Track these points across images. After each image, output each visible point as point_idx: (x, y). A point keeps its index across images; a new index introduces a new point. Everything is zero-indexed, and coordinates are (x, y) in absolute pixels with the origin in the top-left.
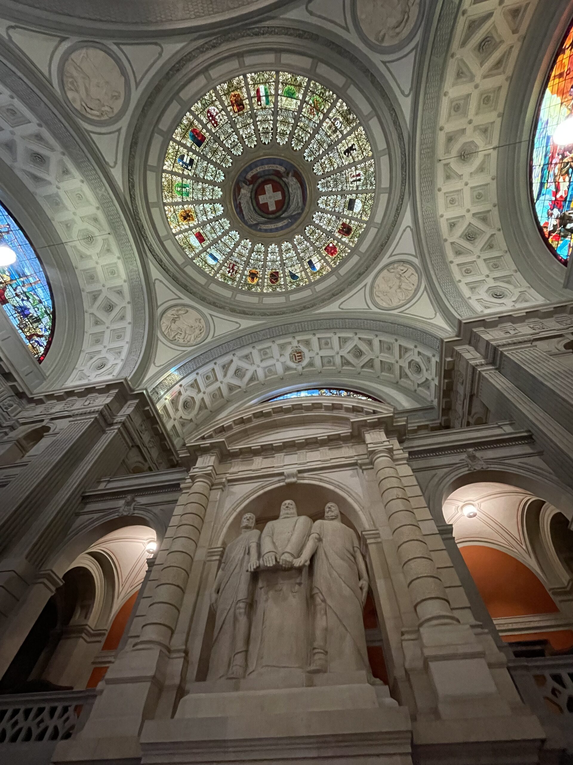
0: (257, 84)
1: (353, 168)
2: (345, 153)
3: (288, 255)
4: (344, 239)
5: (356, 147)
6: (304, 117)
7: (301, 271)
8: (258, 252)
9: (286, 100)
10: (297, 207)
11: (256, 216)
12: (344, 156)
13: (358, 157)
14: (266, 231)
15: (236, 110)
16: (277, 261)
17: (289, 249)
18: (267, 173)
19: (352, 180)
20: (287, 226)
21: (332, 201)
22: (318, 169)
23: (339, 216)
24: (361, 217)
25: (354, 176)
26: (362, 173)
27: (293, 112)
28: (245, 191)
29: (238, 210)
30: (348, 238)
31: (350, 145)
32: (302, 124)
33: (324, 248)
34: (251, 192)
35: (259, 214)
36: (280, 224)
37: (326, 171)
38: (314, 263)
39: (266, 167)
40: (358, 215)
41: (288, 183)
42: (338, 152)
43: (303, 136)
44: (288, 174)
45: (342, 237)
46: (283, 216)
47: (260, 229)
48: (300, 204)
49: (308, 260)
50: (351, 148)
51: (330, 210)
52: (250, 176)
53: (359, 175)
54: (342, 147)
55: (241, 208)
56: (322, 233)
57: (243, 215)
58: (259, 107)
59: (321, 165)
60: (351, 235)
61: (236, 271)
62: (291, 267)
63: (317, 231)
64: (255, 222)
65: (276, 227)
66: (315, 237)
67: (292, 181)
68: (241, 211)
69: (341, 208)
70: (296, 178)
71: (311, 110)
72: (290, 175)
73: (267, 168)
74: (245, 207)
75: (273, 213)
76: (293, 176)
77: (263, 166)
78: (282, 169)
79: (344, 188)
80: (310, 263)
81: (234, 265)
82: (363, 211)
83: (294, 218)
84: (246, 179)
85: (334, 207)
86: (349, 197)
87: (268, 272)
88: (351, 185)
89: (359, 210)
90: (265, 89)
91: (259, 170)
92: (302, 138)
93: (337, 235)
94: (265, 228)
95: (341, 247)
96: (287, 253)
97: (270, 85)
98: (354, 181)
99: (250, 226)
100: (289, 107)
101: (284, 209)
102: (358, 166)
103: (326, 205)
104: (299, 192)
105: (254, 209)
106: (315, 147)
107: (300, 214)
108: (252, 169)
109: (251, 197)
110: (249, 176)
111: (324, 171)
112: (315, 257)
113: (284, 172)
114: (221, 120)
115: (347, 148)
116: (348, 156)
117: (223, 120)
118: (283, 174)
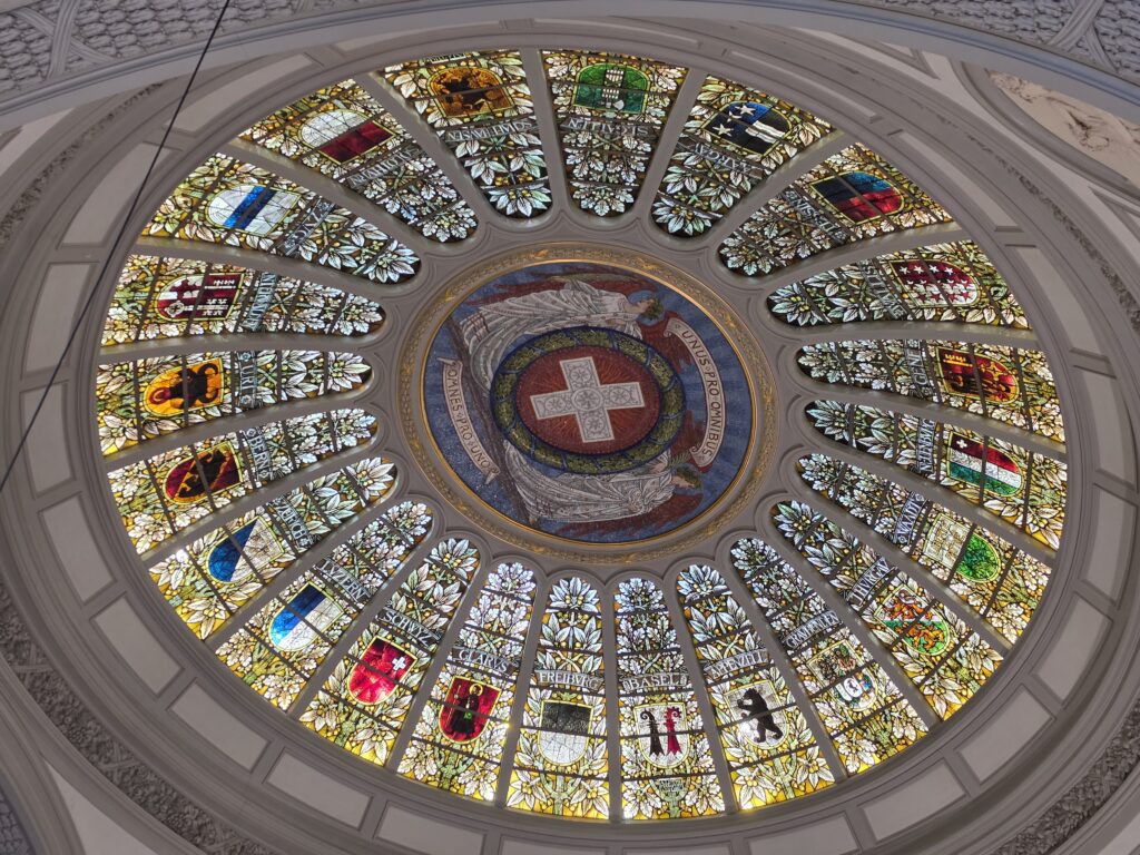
0: (1029, 472)
1: (698, 722)
2: (751, 694)
3: (327, 492)
4: (428, 712)
5: (771, 744)
6: (891, 576)
7: (259, 576)
8: (325, 367)
9: (956, 536)
10: (551, 506)
11: (501, 345)
12: (743, 690)
13: (737, 745)
14: (435, 389)
15: (950, 360)
16: (292, 456)
17: (360, 490)
18: (692, 395)
19: (656, 715)
20: (465, 469)
21: (579, 634)
22: (700, 582)
23: (522, 670)
24: (522, 768)
25: (670, 724)
26: (681, 756)
27: (913, 544)
28: (613, 307)
29: (522, 280)
30: (434, 732)
31: (777, 719)
32: (866, 556)
33: (384, 636)
34: (610, 331)
35: (508, 357)
36: (471, 441)
37: (695, 612)
38: (310, 617)
39: (715, 398)
40: (529, 752)
41: (648, 472)
42: (759, 667)
43: (825, 548)
44: (687, 474)
45: (438, 702)
46: (511, 450)
47: (440, 368)
48: (563, 515)
49: (318, 584)
50: (766, 723)
51: (546, 630)
52: (679, 333)
53: (674, 746)
54: (771, 688)
55: (537, 287)
56: (446, 608)
57: (503, 297)
58: (947, 437)
59: (718, 594)
60: (445, 740)
61: (199, 314)
62: (275, 523)
63: (455, 587)
64: (470, 344)
65: (458, 426)
66: (428, 584)
67: (654, 486)
68: (520, 290)
69: (550, 676)
70: (667, 506)
71: (910, 608)
72: (683, 483)
73: (710, 399)
74: (538, 305)
75: (522, 413)
76: (678, 495)
77: (719, 387)
78: (706, 453)
79: (629, 686)
80: (310, 599)
81: (228, 295)
82: (545, 773)
83: (504, 493)
84: (667, 317)
85: (557, 647)
86: (597, 705)
87: (227, 443)
88: (638, 712)
89: (548, 755)
90: (1004, 486)
91: (702, 369)
92: (819, 545)
93: (445, 678)
94: (448, 383)
95: (396, 712)
96: (337, 486)
97: (1016, 508)
98: (653, 725)
99: (451, 327)
100: (932, 536)
101: (541, 455)
102: (704, 744)
103: (563, 611)
104: (614, 512)
105: (532, 342)
106: (784, 583)
107: (521, 513)
108: (709, 344)
109: (586, 328)
110: (681, 330)
111: (692, 603)
112: (336, 612)
113: (692, 461)
114: (922, 297)
115: (770, 705)
116: (741, 705)
117: (919, 303)
118: (683, 459)
